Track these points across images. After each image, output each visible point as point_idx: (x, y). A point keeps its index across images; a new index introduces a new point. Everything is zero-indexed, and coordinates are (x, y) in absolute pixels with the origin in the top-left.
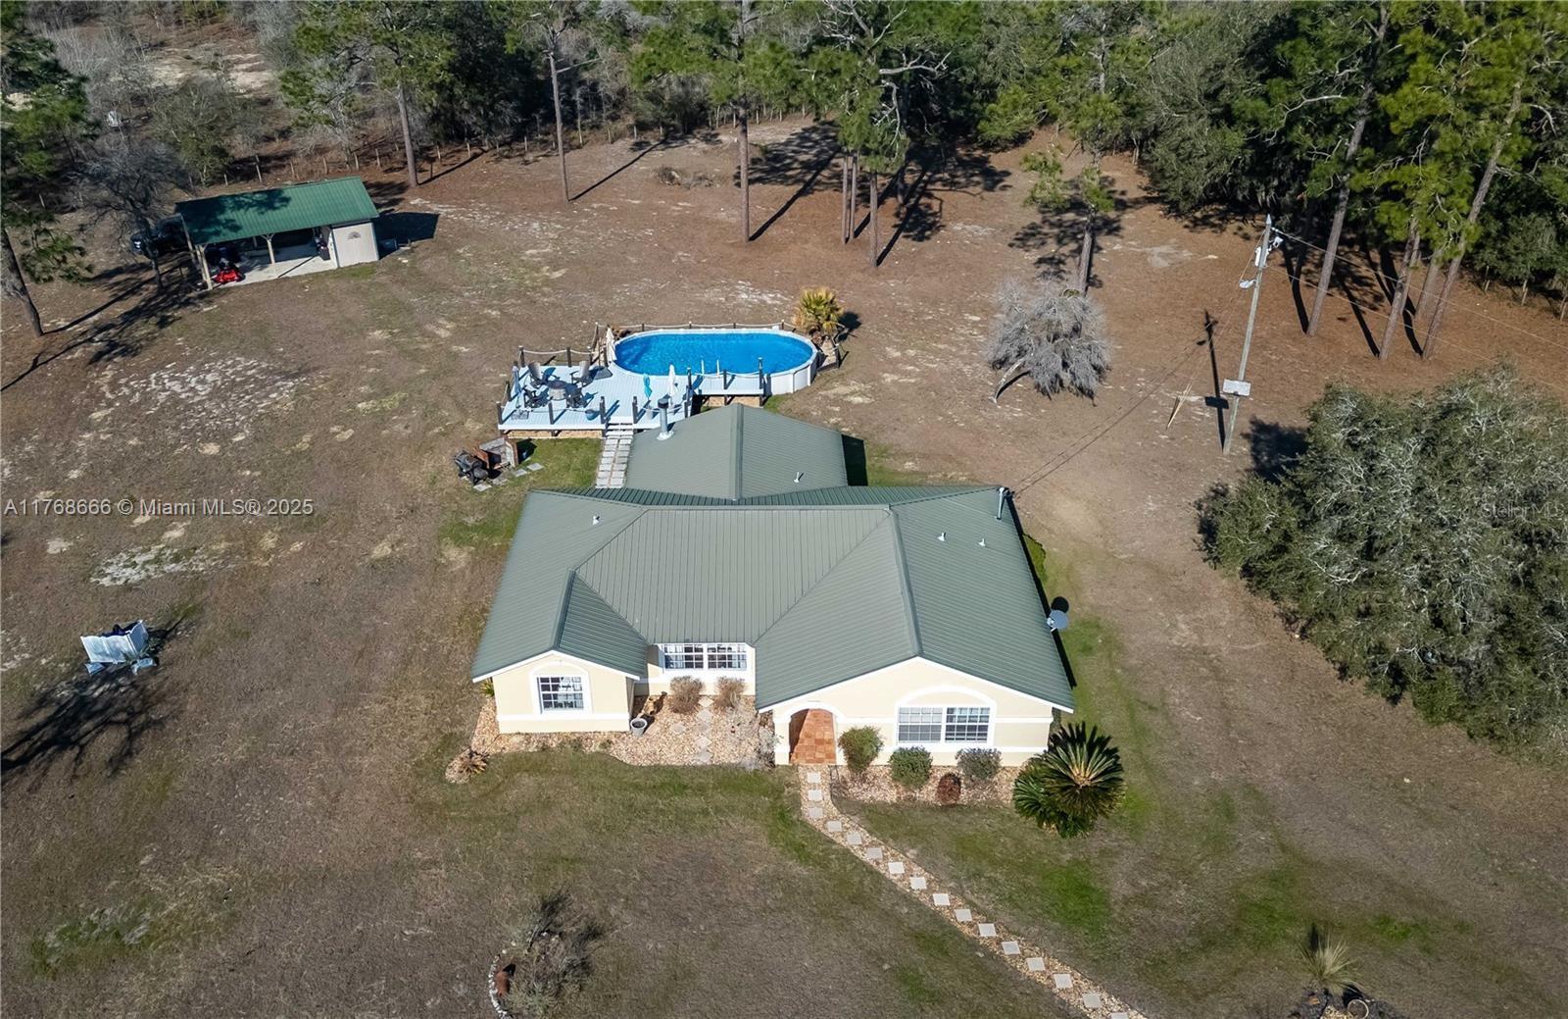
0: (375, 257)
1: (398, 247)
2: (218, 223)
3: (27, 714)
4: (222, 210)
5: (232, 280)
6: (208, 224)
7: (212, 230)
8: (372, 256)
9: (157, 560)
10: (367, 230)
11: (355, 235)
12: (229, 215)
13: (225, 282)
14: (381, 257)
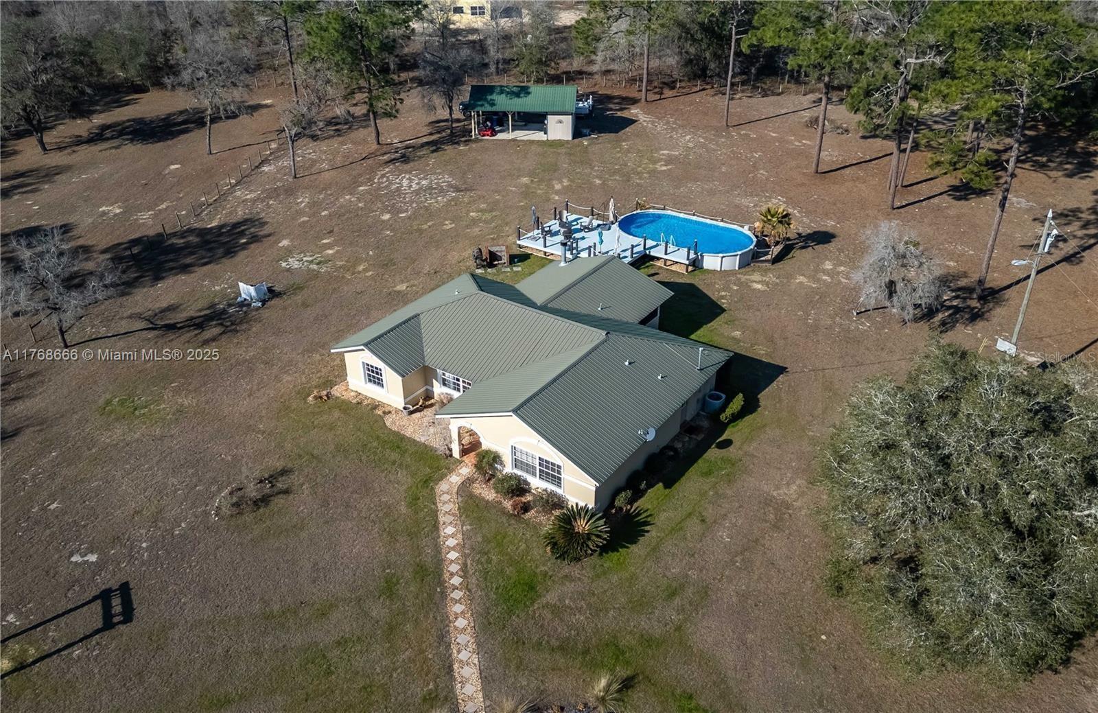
0: (570, 138)
1: (590, 135)
2: (486, 100)
3: (200, 310)
4: (491, 93)
5: (488, 135)
6: (480, 100)
7: (480, 103)
8: (568, 136)
9: (311, 262)
10: (568, 120)
11: (560, 122)
12: (494, 96)
13: (484, 136)
14: (574, 138)
